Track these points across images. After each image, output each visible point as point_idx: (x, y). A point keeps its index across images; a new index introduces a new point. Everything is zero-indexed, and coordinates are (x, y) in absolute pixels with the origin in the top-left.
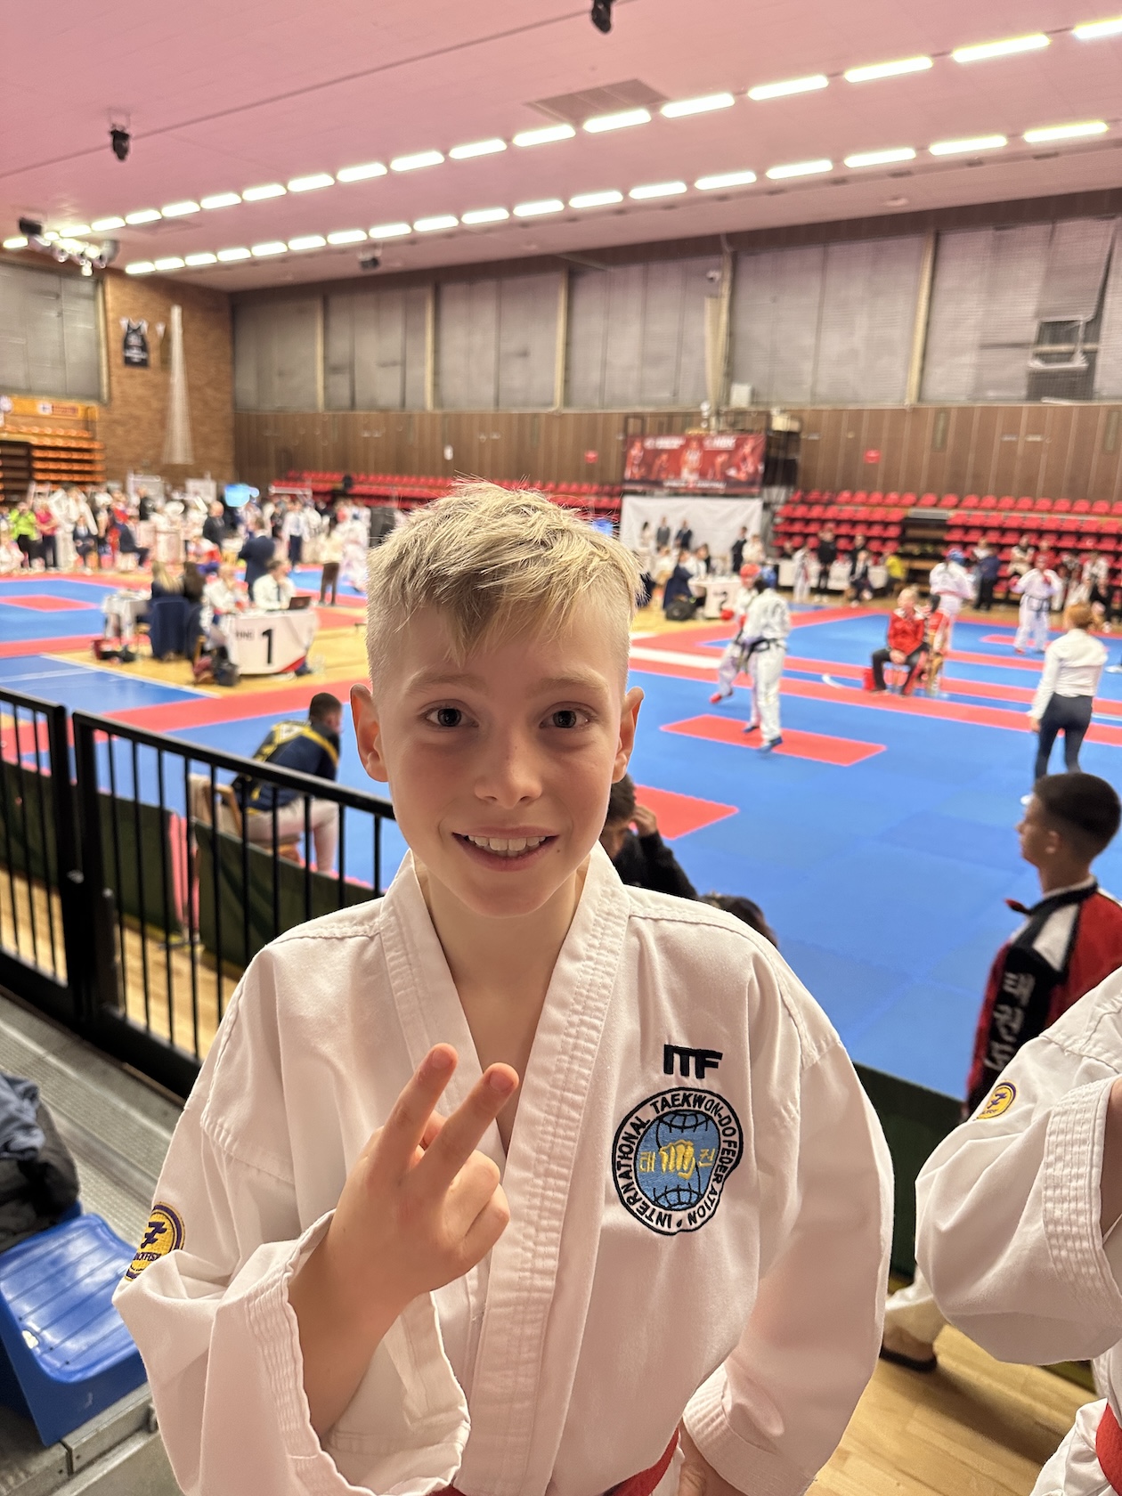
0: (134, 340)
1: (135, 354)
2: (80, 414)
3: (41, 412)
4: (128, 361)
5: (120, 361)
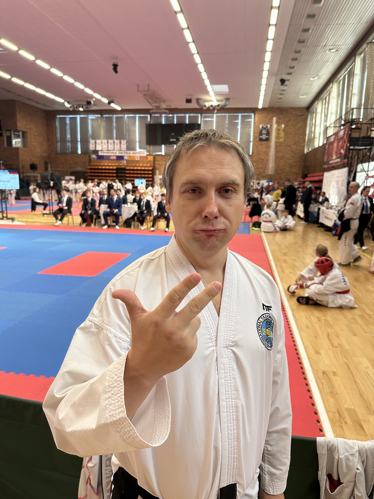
1: (264, 137)
4: (261, 140)
5: (258, 140)
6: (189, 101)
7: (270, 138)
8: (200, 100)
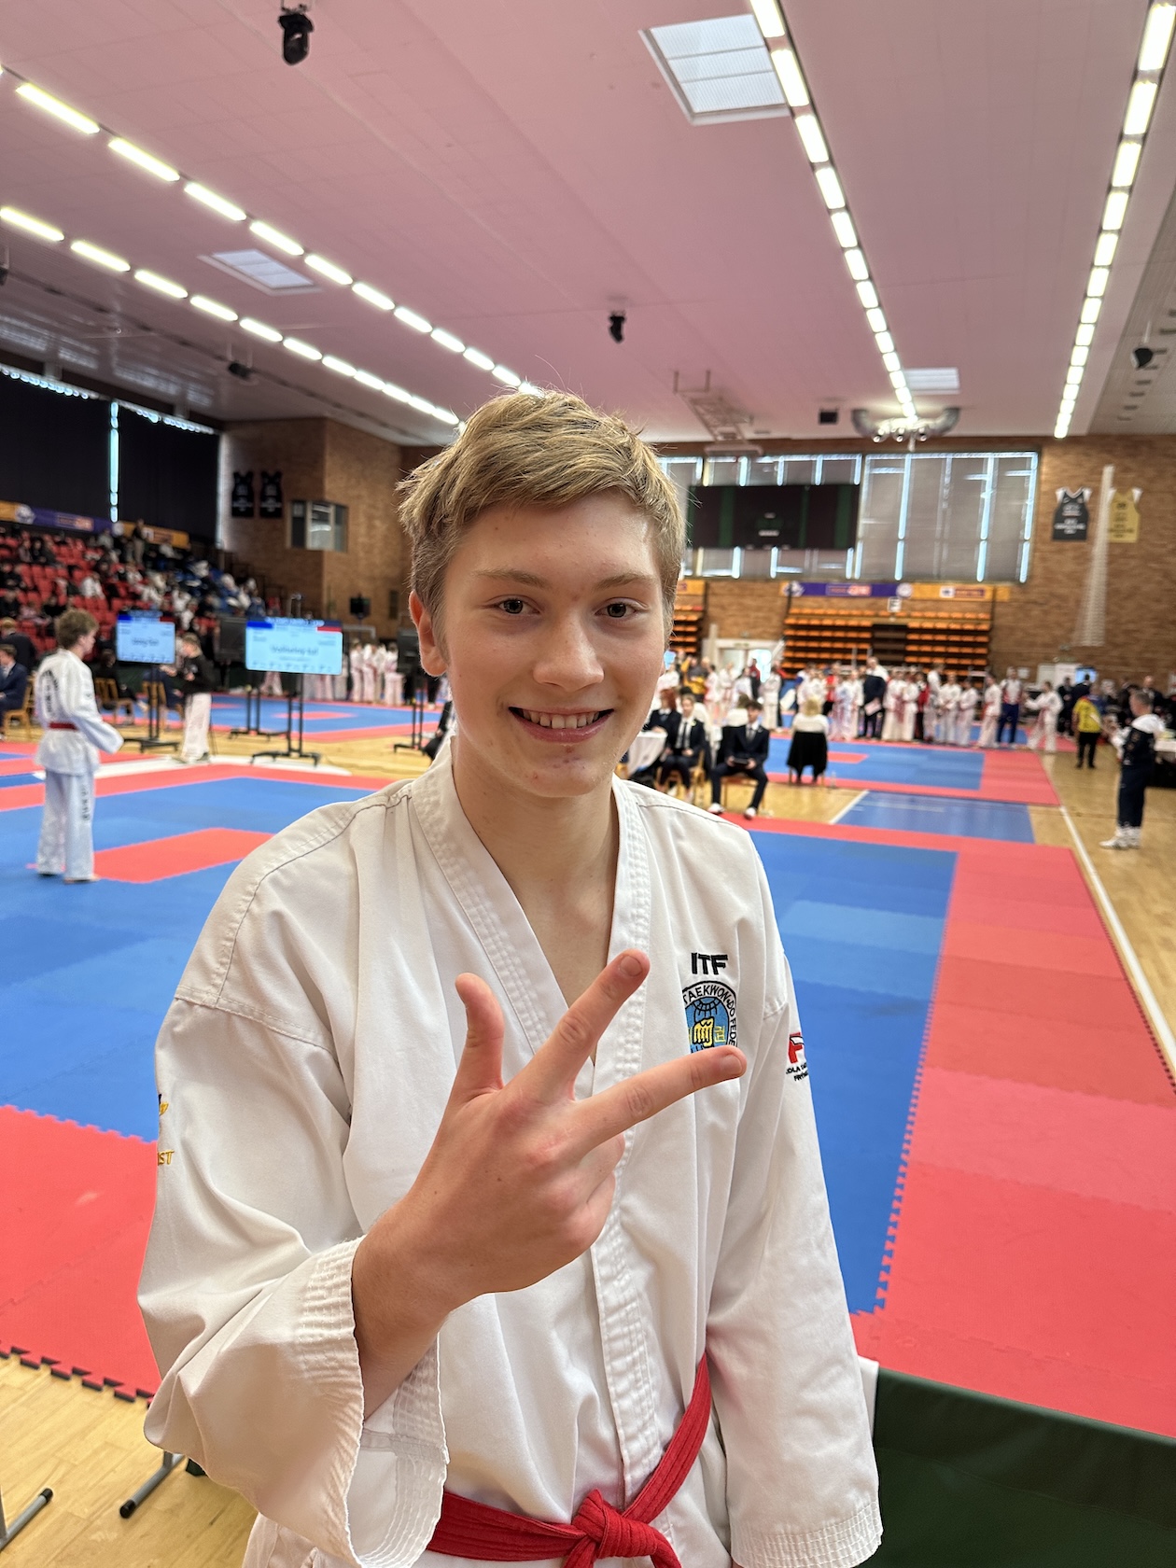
0: (1070, 511)
1: (1070, 527)
2: (988, 596)
3: (942, 596)
4: (1059, 536)
5: (1048, 535)
6: (828, 418)
7: (1090, 532)
8: (863, 415)
